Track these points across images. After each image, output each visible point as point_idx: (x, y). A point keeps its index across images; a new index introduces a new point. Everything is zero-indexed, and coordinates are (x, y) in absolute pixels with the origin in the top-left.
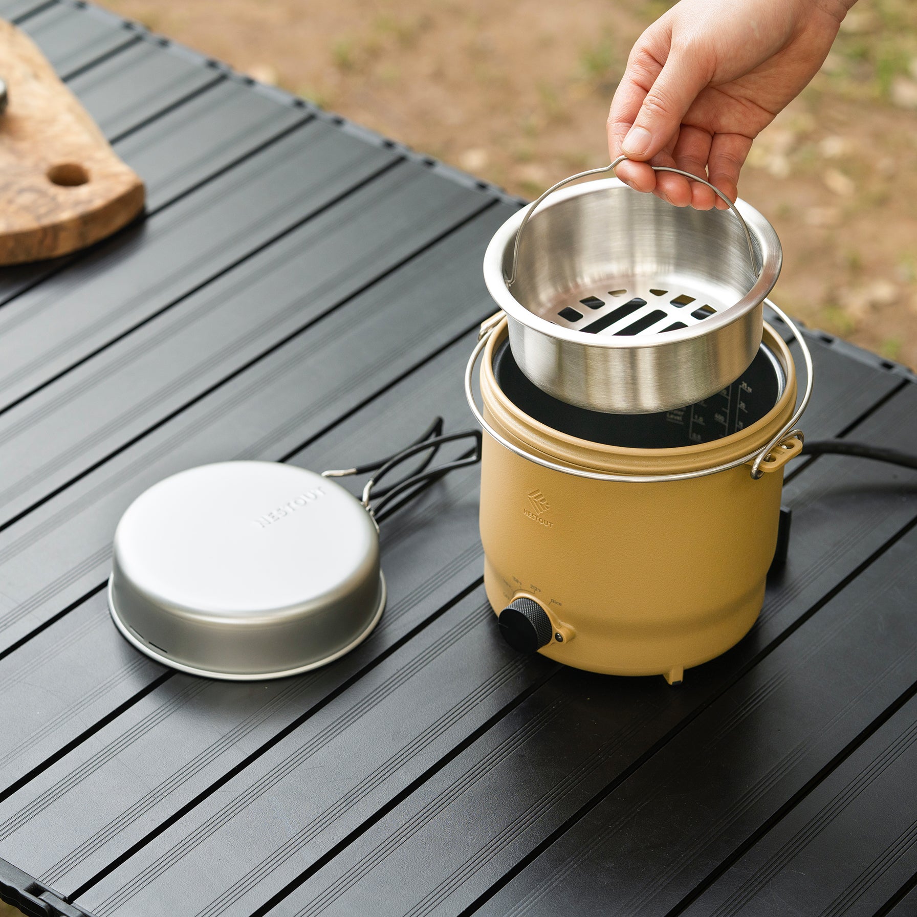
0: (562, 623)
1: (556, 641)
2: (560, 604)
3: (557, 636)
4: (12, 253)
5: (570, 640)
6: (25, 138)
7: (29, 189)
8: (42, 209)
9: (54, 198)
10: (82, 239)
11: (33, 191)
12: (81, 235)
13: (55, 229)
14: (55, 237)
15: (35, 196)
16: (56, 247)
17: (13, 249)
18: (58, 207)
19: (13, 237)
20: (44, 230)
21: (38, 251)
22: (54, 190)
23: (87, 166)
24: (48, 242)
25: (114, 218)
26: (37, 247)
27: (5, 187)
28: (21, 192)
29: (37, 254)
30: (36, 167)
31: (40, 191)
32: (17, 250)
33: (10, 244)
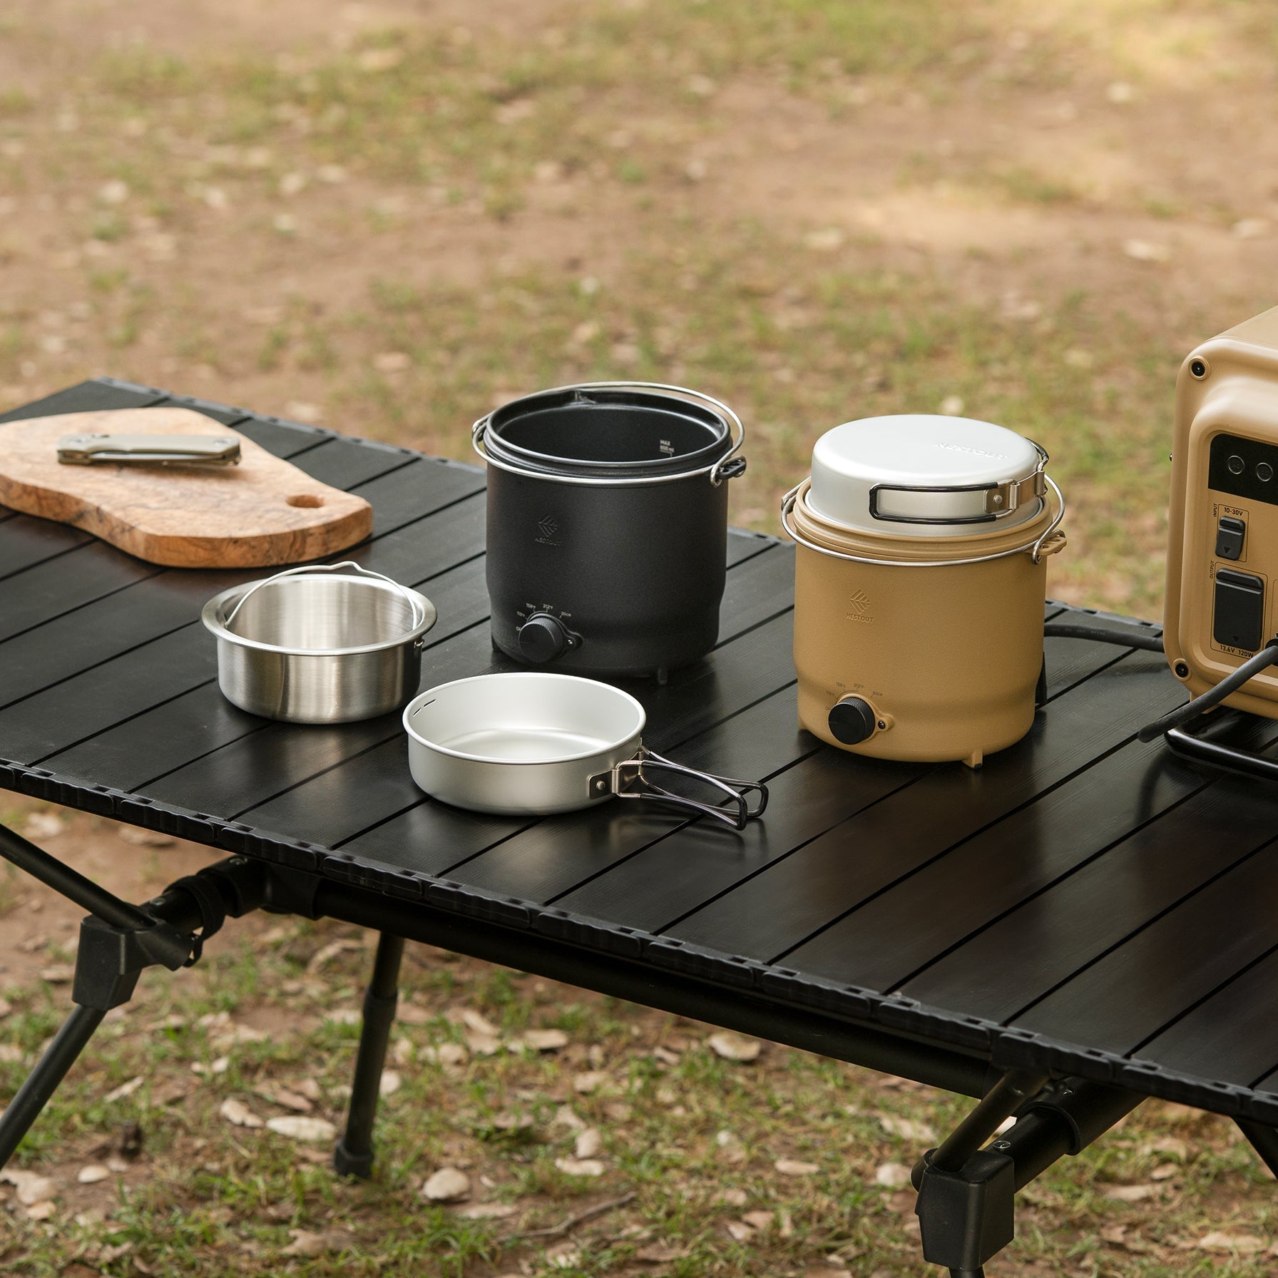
0: (883, 714)
1: (880, 729)
2: (881, 695)
3: (879, 724)
4: (267, 555)
5: (890, 728)
6: (259, 482)
7: (274, 510)
8: (290, 521)
9: (298, 514)
10: (324, 548)
11: (278, 510)
12: (325, 544)
13: (303, 534)
14: (304, 542)
15: (281, 514)
16: (303, 553)
17: (268, 551)
18: (303, 519)
19: (268, 539)
20: (295, 533)
21: (289, 555)
22: (296, 510)
23: (320, 496)
24: (298, 545)
25: (350, 533)
26: (288, 551)
27: (253, 509)
28: (268, 511)
29: (288, 557)
30: (275, 498)
31: (284, 511)
32: (271, 553)
33: (266, 546)
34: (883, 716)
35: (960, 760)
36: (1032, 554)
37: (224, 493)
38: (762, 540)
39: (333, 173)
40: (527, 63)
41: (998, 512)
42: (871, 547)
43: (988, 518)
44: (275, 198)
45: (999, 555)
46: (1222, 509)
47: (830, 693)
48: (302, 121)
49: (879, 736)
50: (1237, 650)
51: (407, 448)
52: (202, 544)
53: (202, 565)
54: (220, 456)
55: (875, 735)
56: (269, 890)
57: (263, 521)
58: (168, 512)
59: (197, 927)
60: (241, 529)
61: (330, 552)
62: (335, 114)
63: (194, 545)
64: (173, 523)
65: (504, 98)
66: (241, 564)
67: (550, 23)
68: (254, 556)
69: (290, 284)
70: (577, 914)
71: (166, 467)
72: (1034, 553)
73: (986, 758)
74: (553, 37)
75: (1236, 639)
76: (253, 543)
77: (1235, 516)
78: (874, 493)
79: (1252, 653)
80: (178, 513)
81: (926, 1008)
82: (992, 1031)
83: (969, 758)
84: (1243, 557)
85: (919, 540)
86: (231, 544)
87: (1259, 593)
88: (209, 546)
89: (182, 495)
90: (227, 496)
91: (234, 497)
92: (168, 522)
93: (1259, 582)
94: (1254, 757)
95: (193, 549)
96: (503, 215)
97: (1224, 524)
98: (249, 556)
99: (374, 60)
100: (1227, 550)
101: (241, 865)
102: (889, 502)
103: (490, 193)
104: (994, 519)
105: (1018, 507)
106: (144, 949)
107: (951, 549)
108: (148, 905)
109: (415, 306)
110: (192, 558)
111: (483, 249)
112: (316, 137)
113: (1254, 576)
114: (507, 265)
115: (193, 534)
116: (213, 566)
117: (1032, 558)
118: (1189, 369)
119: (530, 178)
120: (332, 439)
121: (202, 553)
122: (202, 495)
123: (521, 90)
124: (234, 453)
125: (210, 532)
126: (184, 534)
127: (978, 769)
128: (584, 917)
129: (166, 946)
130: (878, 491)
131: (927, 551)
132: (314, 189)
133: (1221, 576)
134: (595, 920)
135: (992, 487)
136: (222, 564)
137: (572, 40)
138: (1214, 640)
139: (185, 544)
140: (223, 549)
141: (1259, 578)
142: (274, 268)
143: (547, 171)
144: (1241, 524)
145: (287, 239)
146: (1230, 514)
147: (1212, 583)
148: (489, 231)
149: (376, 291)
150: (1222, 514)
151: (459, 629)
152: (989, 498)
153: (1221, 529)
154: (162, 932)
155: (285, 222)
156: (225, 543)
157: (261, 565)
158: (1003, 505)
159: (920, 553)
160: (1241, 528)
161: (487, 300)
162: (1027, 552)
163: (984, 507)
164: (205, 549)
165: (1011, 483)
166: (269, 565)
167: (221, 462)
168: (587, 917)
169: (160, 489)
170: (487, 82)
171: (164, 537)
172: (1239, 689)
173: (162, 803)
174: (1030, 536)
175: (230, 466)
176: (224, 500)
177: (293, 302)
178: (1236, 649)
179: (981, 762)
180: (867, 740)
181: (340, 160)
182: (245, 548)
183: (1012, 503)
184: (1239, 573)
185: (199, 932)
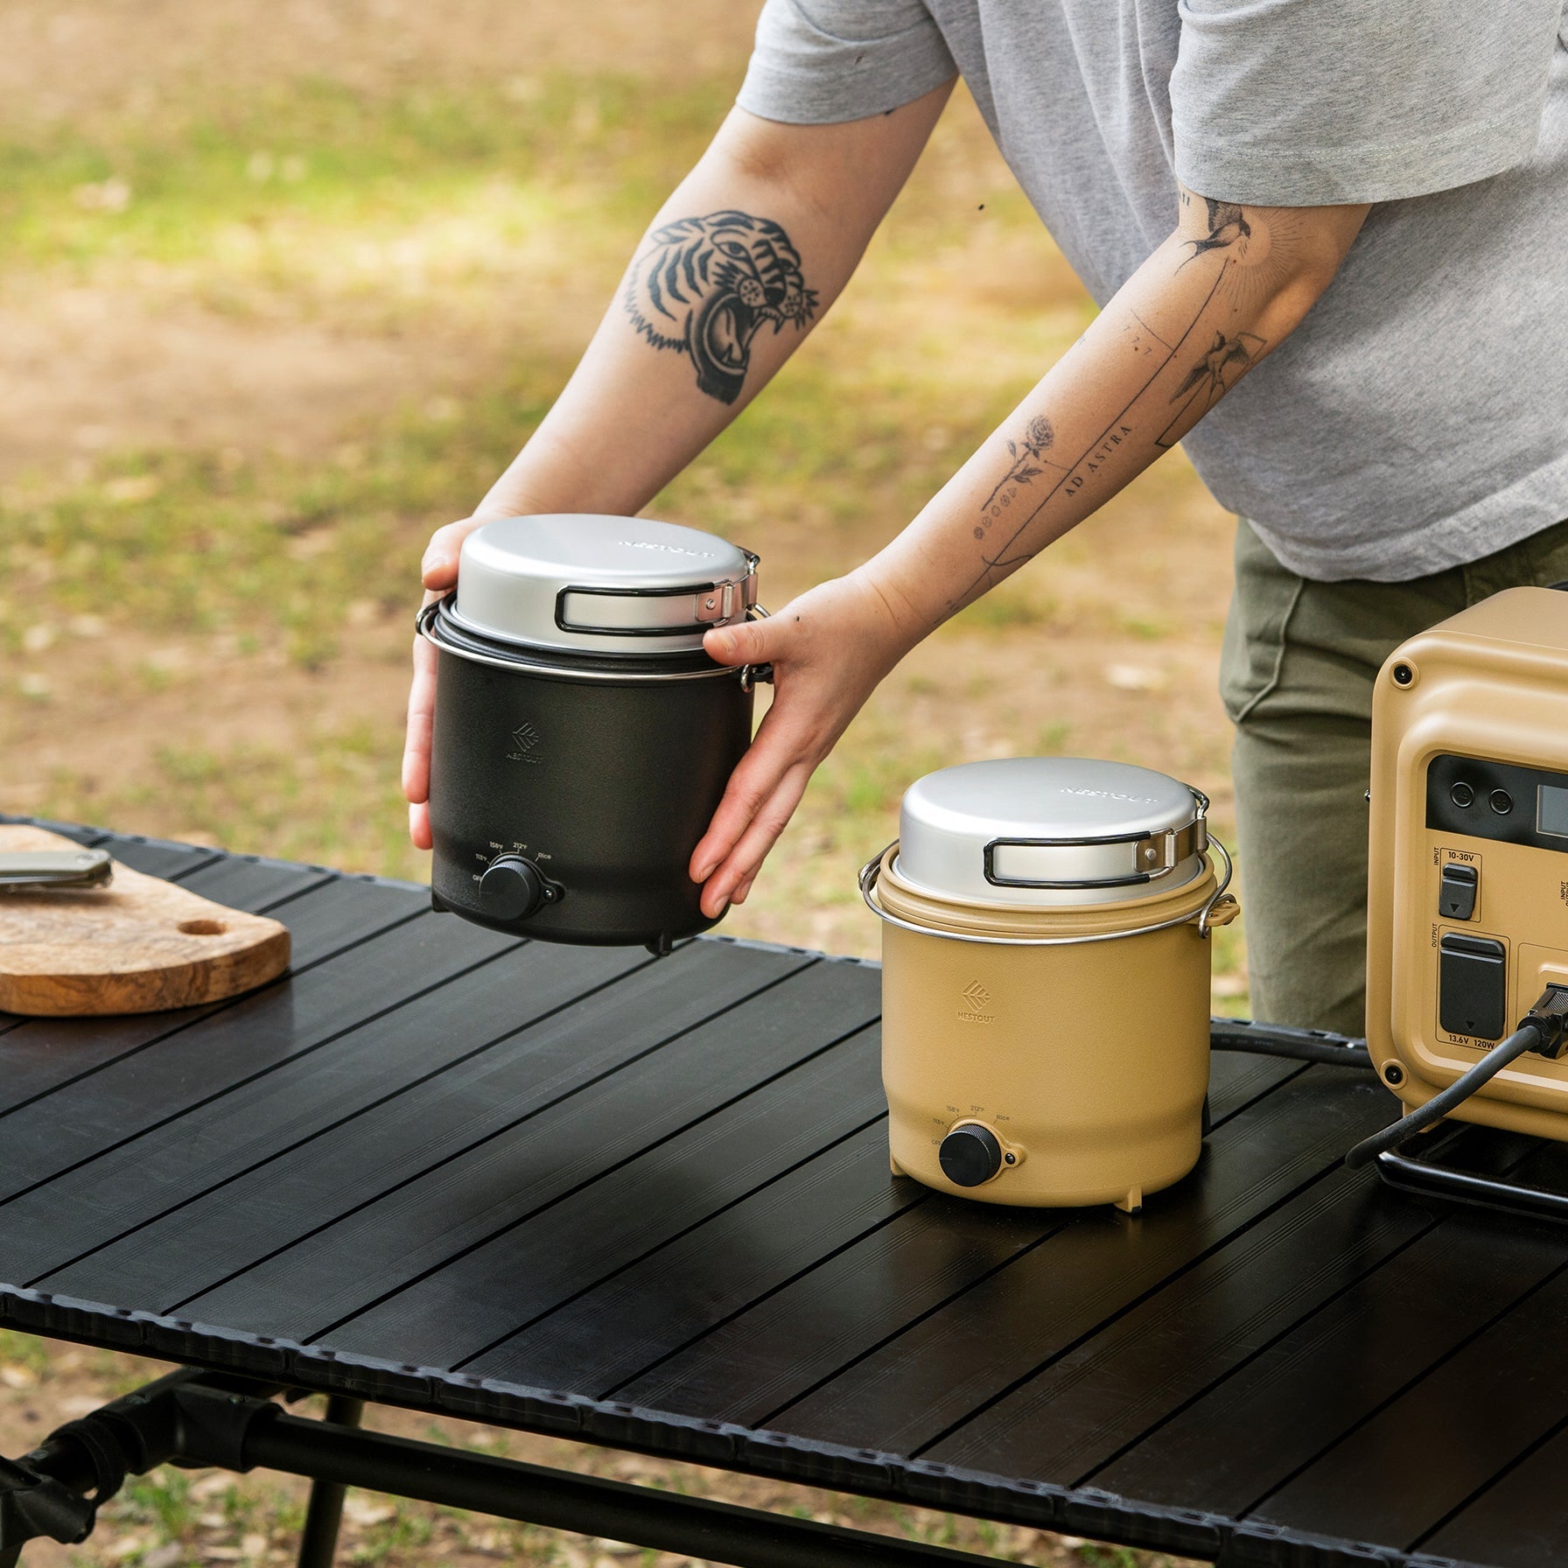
0: (1011, 1143)
1: (1007, 1166)
2: (1007, 1119)
3: (1007, 1157)
4: (159, 996)
5: (1022, 1162)
6: (139, 907)
7: (163, 939)
8: (187, 951)
9: (196, 943)
10: (234, 984)
11: (169, 939)
12: (233, 979)
13: (207, 966)
14: (207, 977)
15: (173, 943)
16: (207, 992)
17: (161, 990)
18: (203, 948)
19: (161, 975)
20: (194, 966)
21: (189, 994)
22: (192, 938)
23: (221, 921)
24: (199, 982)
25: (264, 966)
26: (186, 988)
27: (136, 939)
28: (156, 941)
29: (186, 999)
30: (162, 924)
31: (176, 940)
32: (164, 993)
33: (158, 983)
34: (1010, 1147)
35: (1111, 1202)
36: (1198, 925)
37: (94, 922)
38: (800, 955)
39: (89, 625)
40: (319, 488)
41: (1151, 871)
42: (988, 923)
43: (1140, 880)
44: (19, 656)
45: (1157, 926)
46: (1445, 854)
47: (938, 1121)
48: (42, 567)
49: (1007, 1173)
50: (1471, 1040)
51: (318, 865)
52: (73, 983)
53: (75, 1012)
54: (86, 876)
55: (1002, 1171)
56: (180, 1437)
57: (152, 952)
58: (25, 947)
59: (89, 1489)
60: (124, 963)
61: (241, 990)
62: (82, 556)
63: (65, 986)
64: (34, 959)
65: (296, 528)
66: (127, 1008)
67: (343, 439)
68: (143, 998)
69: (51, 756)
70: (644, 1409)
71: (14, 895)
72: (1202, 924)
73: (1145, 1198)
74: (349, 456)
75: (1471, 1024)
76: (141, 981)
77: (1463, 862)
78: (989, 851)
79: (1492, 1042)
80: (37, 948)
81: (1129, 1502)
82: (1221, 1528)
83: (1123, 1200)
84: (1476, 917)
85: (1047, 910)
86: (113, 983)
87: (1499, 962)
88: (83, 987)
89: (40, 926)
90: (99, 926)
91: (109, 926)
92: (27, 959)
93: (1500, 948)
94: (1499, 1182)
95: (62, 991)
96: (313, 666)
97: (1448, 873)
98: (137, 998)
99: (126, 490)
100: (1455, 907)
101: (142, 1405)
102: (1010, 862)
103: (292, 641)
104: (1146, 880)
105: (1176, 864)
106: (27, 1516)
107: (1093, 920)
108: (25, 1458)
109: (216, 776)
110: (62, 1003)
111: (293, 706)
112: (63, 583)
113: (1493, 940)
114: (327, 723)
115: (63, 972)
116: (89, 1012)
117: (1198, 929)
118: (1390, 675)
119: (342, 622)
120: (217, 859)
121: (74, 995)
122: (67, 924)
123: (316, 519)
124: (102, 873)
125: (85, 968)
126: (51, 972)
127: (1136, 1214)
128: (654, 1411)
129: (57, 1511)
130: (995, 848)
131: (1062, 924)
132: (64, 645)
133: (1448, 943)
134: (669, 1414)
135: (1142, 837)
136: (102, 1009)
137: (373, 458)
138: (1440, 1029)
139: (52, 984)
140: (103, 990)
141: (1498, 942)
142: (27, 738)
143: (362, 611)
144: (1472, 873)
145: (40, 704)
146: (1457, 861)
147: (1433, 955)
148: (298, 684)
149: (162, 761)
150: (1446, 861)
151: (424, 1075)
152: (1140, 853)
153: (1445, 881)
154: (49, 1491)
155: (34, 683)
156: (105, 981)
157: (152, 1009)
158: (1157, 862)
159: (1053, 927)
160: (1472, 877)
161: (306, 765)
162: (1190, 922)
163: (1134, 864)
164: (79, 991)
165: (1166, 832)
166: (162, 1008)
167: (88, 883)
168: (658, 1412)
169: (10, 920)
170: (271, 511)
171: (24, 977)
172: (1475, 1093)
173: (69, 1298)
174: (1193, 902)
175: (98, 889)
176: (96, 930)
177: (57, 778)
178: (1470, 1038)
179: (1140, 1205)
180: (990, 1180)
181: (96, 609)
182: (131, 987)
183: (1170, 860)
184: (1471, 937)
185: (91, 1494)
